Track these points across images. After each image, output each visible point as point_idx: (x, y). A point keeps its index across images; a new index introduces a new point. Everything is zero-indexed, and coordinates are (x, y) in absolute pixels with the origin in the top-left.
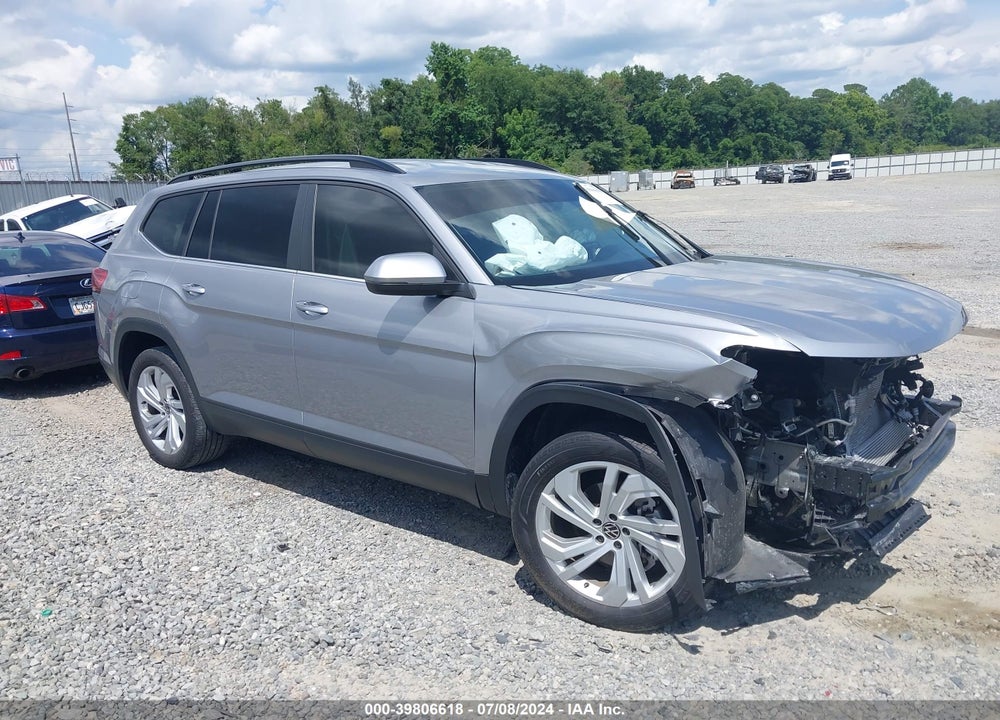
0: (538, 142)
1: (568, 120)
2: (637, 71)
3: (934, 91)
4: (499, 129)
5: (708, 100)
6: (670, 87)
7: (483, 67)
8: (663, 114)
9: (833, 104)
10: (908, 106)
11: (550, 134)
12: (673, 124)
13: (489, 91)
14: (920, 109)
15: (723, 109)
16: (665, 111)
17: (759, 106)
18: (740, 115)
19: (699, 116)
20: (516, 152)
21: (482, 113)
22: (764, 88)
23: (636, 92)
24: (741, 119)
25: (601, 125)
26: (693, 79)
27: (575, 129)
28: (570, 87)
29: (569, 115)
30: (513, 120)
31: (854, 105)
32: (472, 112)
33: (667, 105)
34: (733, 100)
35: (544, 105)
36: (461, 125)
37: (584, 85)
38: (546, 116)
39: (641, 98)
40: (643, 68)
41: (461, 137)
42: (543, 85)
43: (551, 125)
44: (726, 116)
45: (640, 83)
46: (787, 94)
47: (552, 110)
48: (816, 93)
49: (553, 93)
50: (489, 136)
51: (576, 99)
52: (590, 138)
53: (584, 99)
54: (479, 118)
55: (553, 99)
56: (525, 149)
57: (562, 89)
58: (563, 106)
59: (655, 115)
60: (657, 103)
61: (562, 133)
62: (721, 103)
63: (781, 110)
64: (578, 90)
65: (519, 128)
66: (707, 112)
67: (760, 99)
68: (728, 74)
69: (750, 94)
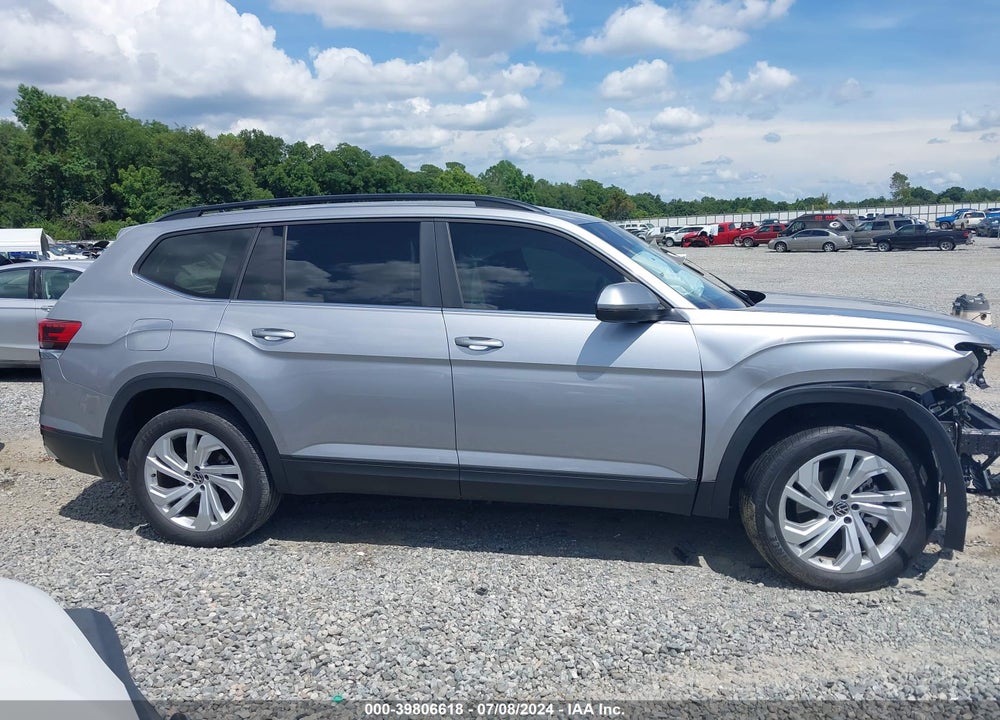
0: (161, 201)
1: (192, 180)
2: (256, 136)
3: (519, 172)
4: (115, 186)
5: (331, 168)
6: (290, 153)
7: (85, 119)
8: (286, 178)
9: (442, 179)
10: (500, 185)
11: (173, 194)
12: (298, 190)
13: (96, 144)
14: (510, 188)
15: (346, 177)
16: (289, 176)
17: (378, 176)
18: (362, 184)
19: (323, 183)
20: (137, 211)
21: (89, 167)
22: (380, 160)
23: (257, 155)
24: (363, 187)
25: (229, 187)
26: (312, 147)
27: (201, 190)
28: (192, 147)
29: (193, 175)
30: (130, 177)
31: (458, 181)
32: (78, 165)
33: (290, 170)
34: (355, 169)
35: (164, 163)
36: (64, 178)
37: (207, 146)
38: (167, 175)
39: (263, 162)
40: (262, 133)
41: (65, 191)
42: (160, 143)
43: (173, 184)
44: (349, 183)
45: (259, 147)
46: (402, 167)
47: (174, 168)
48: (423, 167)
49: (173, 152)
50: (100, 193)
51: (200, 159)
52: (218, 200)
53: (208, 159)
54: (86, 173)
55: (174, 157)
56: (148, 208)
57: (184, 148)
58: (186, 166)
59: (280, 179)
60: (279, 169)
61: (187, 192)
62: (343, 172)
63: (398, 182)
64: (201, 150)
65: (138, 185)
66: (331, 179)
67: (379, 170)
68: (346, 144)
69: (369, 165)
